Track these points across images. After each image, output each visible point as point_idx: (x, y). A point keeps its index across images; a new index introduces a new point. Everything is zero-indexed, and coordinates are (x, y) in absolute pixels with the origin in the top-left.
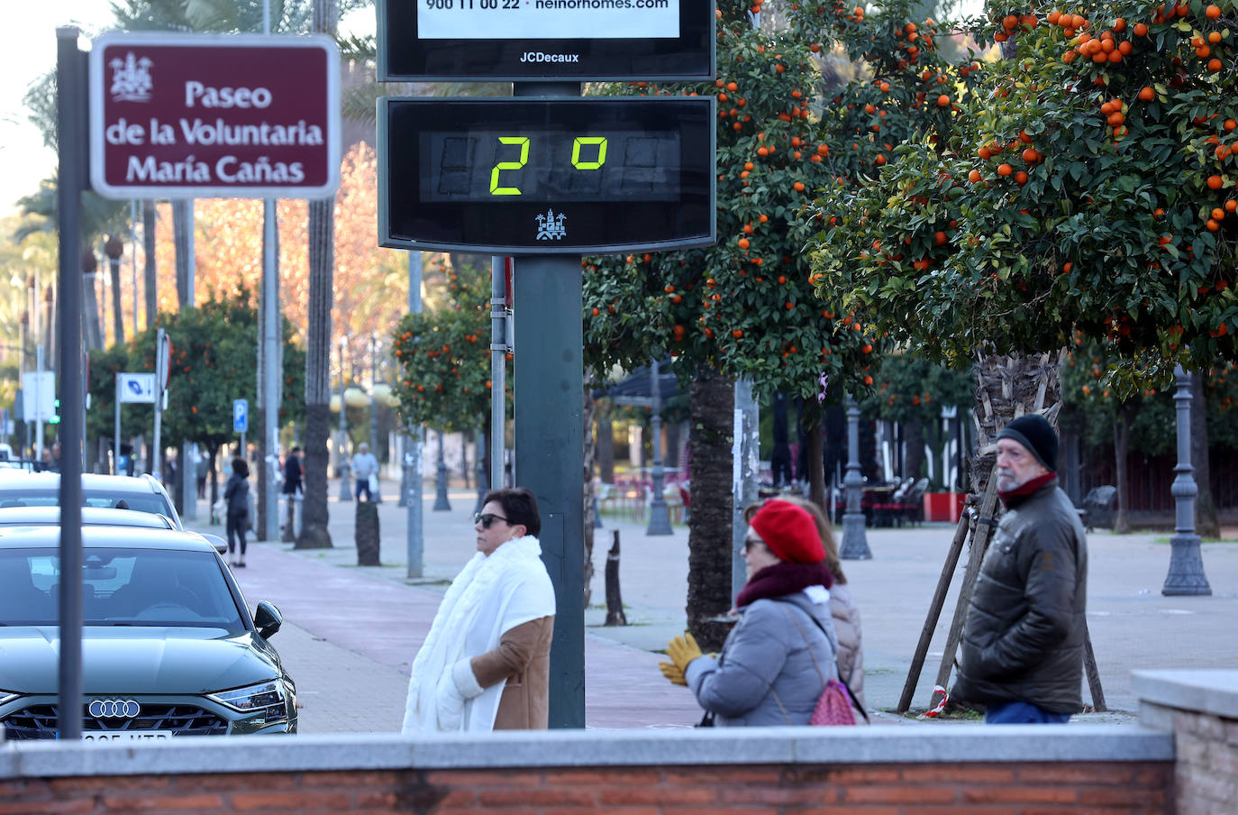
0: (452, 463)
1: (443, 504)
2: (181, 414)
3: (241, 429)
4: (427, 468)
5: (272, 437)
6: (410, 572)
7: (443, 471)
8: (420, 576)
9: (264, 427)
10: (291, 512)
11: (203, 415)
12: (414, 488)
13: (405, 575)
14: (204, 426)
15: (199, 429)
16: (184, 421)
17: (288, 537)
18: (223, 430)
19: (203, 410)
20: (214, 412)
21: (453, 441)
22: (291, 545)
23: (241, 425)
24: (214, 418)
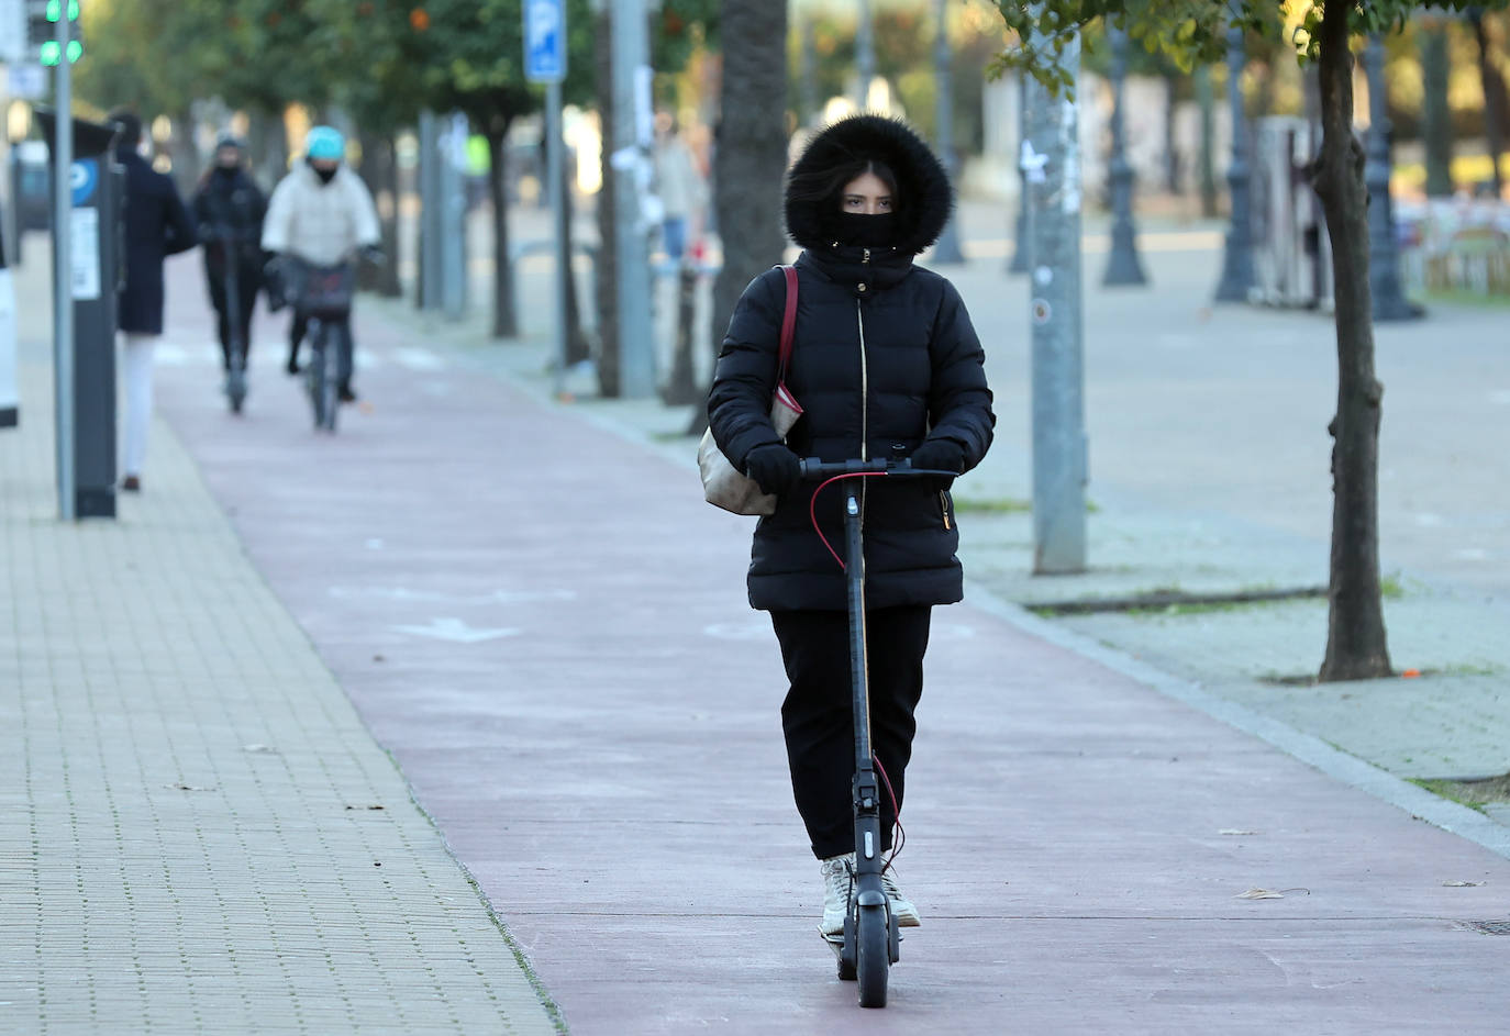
0: (1144, 155)
1: (1127, 268)
2: (380, 30)
3: (546, 72)
4: (1084, 171)
5: (631, 95)
6: (1040, 552)
7: (1119, 184)
8: (1079, 570)
9: (607, 66)
10: (686, 315)
11: (444, 35)
12: (1051, 262)
13: (1026, 561)
14: (445, 66)
15: (434, 76)
16: (391, 53)
17: (678, 390)
18: (498, 75)
19: (446, 19)
20: (471, 25)
21: (1144, 100)
22: (682, 417)
23: (545, 61)
24: (475, 41)
